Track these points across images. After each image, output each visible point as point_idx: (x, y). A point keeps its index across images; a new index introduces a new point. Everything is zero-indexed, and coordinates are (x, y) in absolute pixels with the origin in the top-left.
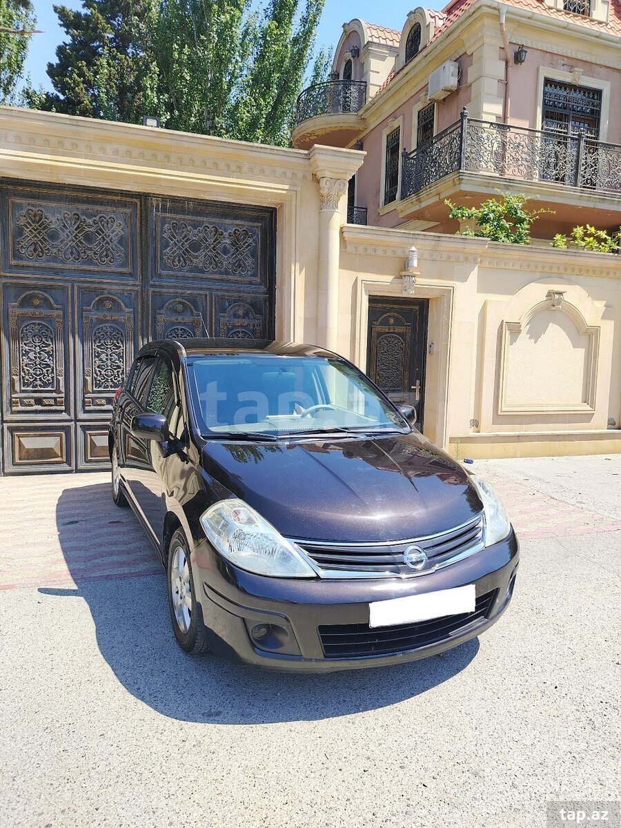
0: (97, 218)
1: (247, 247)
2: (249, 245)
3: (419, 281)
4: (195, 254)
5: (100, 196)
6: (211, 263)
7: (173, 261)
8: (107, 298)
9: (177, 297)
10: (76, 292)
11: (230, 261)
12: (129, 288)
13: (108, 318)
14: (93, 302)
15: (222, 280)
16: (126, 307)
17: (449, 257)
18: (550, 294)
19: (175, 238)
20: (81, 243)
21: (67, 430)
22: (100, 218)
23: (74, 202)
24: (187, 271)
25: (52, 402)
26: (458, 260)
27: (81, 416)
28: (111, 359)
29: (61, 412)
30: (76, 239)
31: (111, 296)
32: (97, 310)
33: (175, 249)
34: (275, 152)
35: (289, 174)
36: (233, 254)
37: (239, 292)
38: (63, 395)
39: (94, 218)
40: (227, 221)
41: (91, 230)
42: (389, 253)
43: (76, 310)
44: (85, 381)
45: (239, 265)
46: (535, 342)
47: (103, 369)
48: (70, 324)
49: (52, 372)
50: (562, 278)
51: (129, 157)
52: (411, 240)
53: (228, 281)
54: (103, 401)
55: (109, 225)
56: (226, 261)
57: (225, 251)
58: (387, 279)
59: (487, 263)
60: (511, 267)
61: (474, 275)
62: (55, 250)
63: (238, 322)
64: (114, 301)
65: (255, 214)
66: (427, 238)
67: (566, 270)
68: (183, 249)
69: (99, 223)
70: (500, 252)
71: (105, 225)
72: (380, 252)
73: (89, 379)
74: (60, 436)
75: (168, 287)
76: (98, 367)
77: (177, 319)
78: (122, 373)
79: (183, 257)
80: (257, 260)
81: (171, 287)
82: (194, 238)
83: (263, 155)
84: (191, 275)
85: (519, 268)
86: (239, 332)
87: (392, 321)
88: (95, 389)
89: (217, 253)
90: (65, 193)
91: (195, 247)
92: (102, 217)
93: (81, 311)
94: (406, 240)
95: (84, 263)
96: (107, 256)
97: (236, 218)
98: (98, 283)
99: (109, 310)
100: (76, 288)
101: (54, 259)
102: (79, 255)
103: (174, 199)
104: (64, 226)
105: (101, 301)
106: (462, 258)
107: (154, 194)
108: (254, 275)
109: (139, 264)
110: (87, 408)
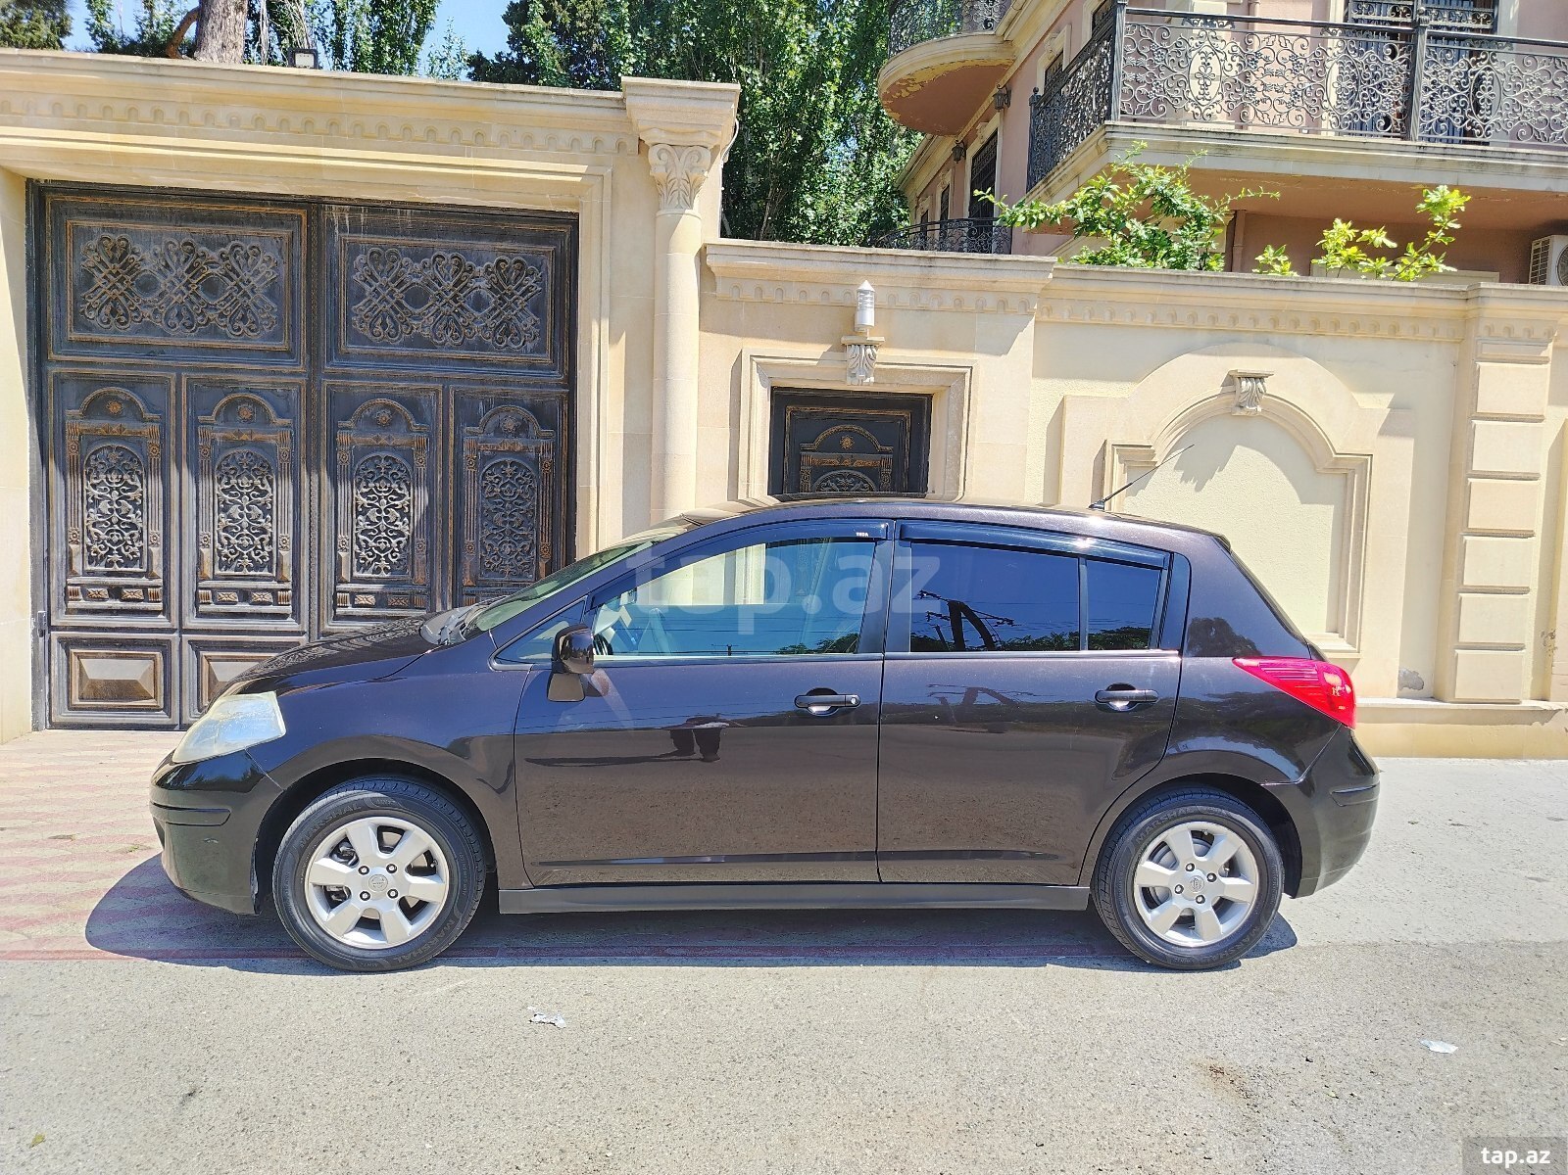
0: (227, 250)
1: (523, 295)
2: (527, 290)
3: (883, 354)
4: (417, 311)
5: (232, 207)
6: (447, 328)
7: (372, 326)
8: (245, 400)
9: (381, 396)
10: (184, 389)
11: (489, 322)
12: (284, 379)
13: (244, 437)
14: (217, 408)
15: (473, 361)
16: (280, 415)
17: (959, 302)
18: (1232, 380)
19: (377, 281)
20: (198, 297)
21: (164, 647)
22: (233, 248)
23: (187, 220)
24: (402, 345)
25: (139, 594)
26: (982, 310)
27: (192, 622)
28: (249, 516)
29: (156, 613)
30: (189, 289)
31: (251, 396)
32: (226, 420)
33: (376, 301)
34: (553, 99)
35: (588, 143)
36: (495, 309)
37: (505, 383)
38: (160, 582)
39: (223, 249)
40: (483, 245)
41: (215, 271)
42: (815, 296)
43: (184, 422)
44: (199, 557)
45: (506, 330)
46: (1198, 489)
47: (233, 534)
48: (173, 447)
49: (141, 539)
50: (1267, 342)
51: (258, 128)
52: (861, 268)
53: (484, 363)
54: (233, 596)
55: (250, 261)
56: (480, 324)
57: (479, 303)
58: (814, 351)
59: (1066, 314)
60: (1128, 322)
61: (1025, 342)
62: (148, 312)
63: (505, 444)
64: (256, 403)
65: (538, 227)
66: (900, 261)
67: (1275, 322)
68: (393, 302)
69: (232, 259)
70: (1093, 287)
71: (242, 261)
72: (793, 295)
73: (207, 552)
74: (153, 658)
75: (360, 377)
76: (225, 530)
77: (378, 439)
78: (270, 543)
79: (391, 317)
80: (544, 320)
81: (366, 377)
82: (414, 280)
83: (525, 107)
84: (406, 351)
85: (1149, 322)
86: (505, 464)
87: (847, 442)
88: (217, 572)
89: (461, 306)
90: (167, 205)
91: (417, 297)
92: (237, 246)
93: (194, 424)
94: (850, 268)
95: (201, 334)
96: (244, 319)
97: (502, 236)
98: (227, 371)
99: (248, 421)
100: (184, 380)
101: (148, 328)
102: (191, 318)
103: (374, 207)
104: (167, 266)
105: (232, 405)
106: (991, 301)
107: (331, 198)
108: (539, 350)
109: (304, 333)
110: (202, 608)
